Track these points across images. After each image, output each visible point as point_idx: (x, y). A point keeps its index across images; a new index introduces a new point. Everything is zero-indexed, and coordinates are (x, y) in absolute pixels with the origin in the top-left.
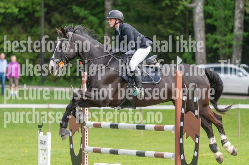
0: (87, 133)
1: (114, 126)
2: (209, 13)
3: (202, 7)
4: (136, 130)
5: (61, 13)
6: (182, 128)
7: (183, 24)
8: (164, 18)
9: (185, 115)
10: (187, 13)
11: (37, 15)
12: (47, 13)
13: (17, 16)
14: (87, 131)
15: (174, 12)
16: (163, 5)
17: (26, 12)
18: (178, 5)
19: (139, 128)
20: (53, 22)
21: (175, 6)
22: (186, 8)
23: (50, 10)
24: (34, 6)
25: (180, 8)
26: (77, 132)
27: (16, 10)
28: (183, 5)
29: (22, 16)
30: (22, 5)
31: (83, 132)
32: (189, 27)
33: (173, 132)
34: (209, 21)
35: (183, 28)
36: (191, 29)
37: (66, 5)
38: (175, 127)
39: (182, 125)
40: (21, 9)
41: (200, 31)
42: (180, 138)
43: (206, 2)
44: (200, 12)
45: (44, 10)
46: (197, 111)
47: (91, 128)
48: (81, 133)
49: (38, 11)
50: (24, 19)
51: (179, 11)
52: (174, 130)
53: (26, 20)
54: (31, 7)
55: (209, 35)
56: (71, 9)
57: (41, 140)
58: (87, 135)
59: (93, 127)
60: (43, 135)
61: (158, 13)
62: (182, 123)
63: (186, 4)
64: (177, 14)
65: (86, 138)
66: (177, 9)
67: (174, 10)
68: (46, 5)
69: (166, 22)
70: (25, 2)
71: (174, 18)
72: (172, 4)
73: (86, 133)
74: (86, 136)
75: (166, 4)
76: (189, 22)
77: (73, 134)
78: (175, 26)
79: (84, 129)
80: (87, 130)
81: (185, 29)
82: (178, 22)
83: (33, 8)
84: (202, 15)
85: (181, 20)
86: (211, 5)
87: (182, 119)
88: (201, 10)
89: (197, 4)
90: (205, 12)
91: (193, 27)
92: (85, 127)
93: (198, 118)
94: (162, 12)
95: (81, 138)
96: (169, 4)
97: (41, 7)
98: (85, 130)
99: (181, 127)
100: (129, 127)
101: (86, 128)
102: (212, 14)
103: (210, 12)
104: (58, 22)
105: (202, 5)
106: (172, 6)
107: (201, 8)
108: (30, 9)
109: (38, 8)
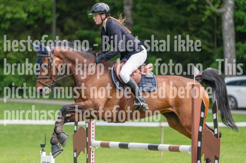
0: (94, 154)
1: (123, 146)
2: (239, 19)
3: (232, 13)
4: (148, 150)
5: (75, 19)
6: (199, 149)
7: (210, 32)
8: (190, 24)
9: (203, 134)
10: (215, 19)
11: (48, 21)
12: (59, 19)
13: (26, 22)
14: (93, 152)
15: (201, 18)
16: (188, 9)
17: (36, 17)
18: (205, 10)
19: (152, 148)
20: (66, 28)
21: (201, 11)
22: (214, 14)
23: (62, 15)
24: (45, 11)
25: (207, 13)
26: (82, 152)
27: (24, 15)
28: (210, 10)
29: (31, 22)
30: (32, 9)
31: (89, 152)
32: (217, 35)
33: (190, 153)
34: (239, 28)
35: (210, 36)
36: (219, 37)
37: (80, 9)
38: (192, 147)
39: (199, 145)
40: (30, 14)
41: (229, 39)
42: (198, 159)
43: (236, 7)
44: (230, 18)
45: (55, 16)
46: (217, 129)
47: (97, 148)
48: (87, 153)
49: (49, 17)
50: (33, 25)
51: (206, 17)
52: (191, 151)
53: (36, 26)
54: (41, 12)
55: (240, 44)
56: (86, 14)
57: (43, 161)
58: (94, 156)
59: (100, 147)
60: (46, 155)
61: (183, 19)
62: (199, 143)
63: (214, 8)
64: (203, 20)
65: (93, 159)
66: (204, 14)
67: (200, 16)
68: (58, 10)
69: (192, 29)
70: (35, 6)
71: (200, 25)
72: (198, 9)
73: (92, 154)
74: (92, 158)
75: (192, 9)
76: (218, 29)
77: (78, 155)
78: (202, 33)
79: (90, 149)
80: (93, 150)
81: (213, 37)
82: (205, 30)
83: (43, 13)
84: (231, 21)
85: (208, 27)
86: (242, 10)
87: (200, 139)
88: (231, 16)
89: (227, 10)
90: (235, 18)
91: (221, 35)
92: (91, 147)
93: (218, 138)
94: (187, 18)
95: (87, 159)
96: (195, 8)
97: (52, 13)
98: (92, 150)
99: (198, 147)
100: (140, 148)
101: (93, 148)
102: (243, 20)
103: (241, 18)
104: (71, 28)
105: (231, 10)
106: (199, 12)
107: (230, 14)
108: (40, 15)
109: (49, 13)
